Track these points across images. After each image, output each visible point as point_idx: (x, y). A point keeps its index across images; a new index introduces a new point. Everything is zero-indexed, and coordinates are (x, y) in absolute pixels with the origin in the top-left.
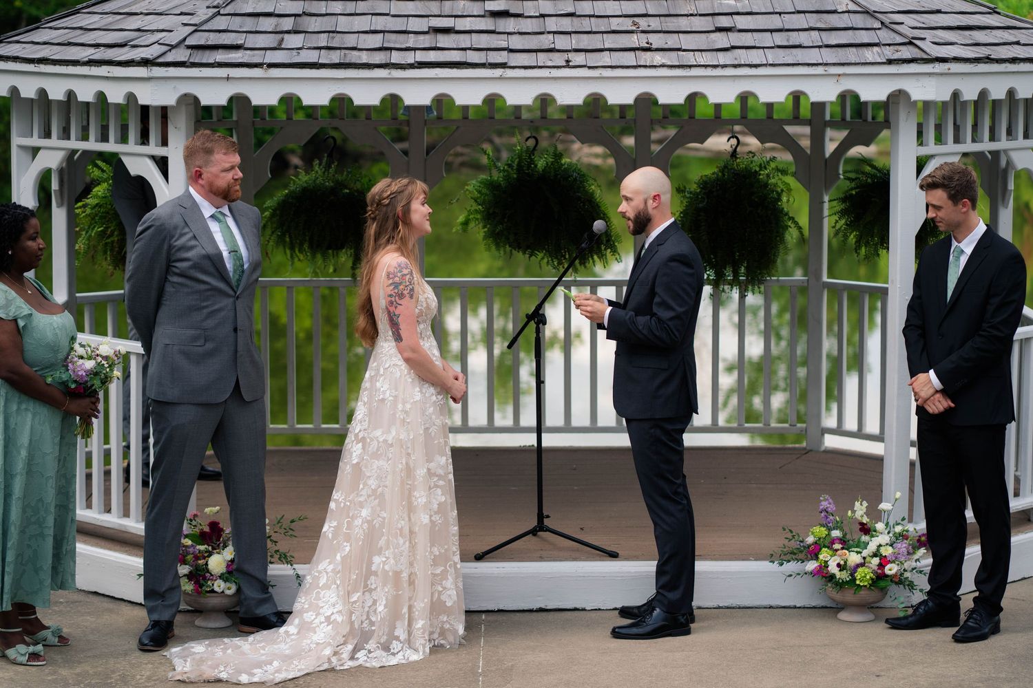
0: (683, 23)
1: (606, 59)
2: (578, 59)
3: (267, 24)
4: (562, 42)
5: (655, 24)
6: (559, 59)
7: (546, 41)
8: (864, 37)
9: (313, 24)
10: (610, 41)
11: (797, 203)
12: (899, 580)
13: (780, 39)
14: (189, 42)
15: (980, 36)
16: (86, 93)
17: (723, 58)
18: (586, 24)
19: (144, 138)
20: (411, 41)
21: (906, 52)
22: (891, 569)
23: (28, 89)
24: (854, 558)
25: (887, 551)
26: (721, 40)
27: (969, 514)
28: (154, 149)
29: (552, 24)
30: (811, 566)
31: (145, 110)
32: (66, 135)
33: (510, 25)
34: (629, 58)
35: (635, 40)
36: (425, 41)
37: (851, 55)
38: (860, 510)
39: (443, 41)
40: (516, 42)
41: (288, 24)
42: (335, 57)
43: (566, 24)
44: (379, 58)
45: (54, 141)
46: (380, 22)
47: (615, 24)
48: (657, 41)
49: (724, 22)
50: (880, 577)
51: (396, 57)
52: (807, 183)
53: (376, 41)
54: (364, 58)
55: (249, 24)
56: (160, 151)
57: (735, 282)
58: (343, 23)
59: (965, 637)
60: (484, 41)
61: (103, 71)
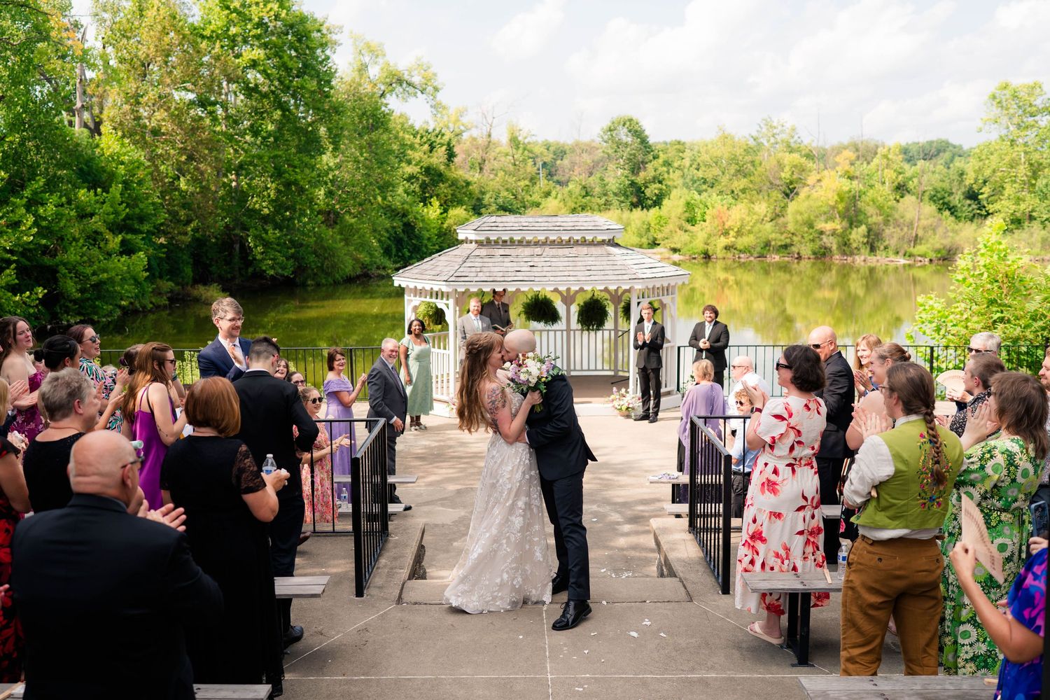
0: (578, 268)
1: (559, 279)
2: (552, 279)
3: (473, 269)
4: (548, 274)
5: (571, 268)
6: (547, 279)
7: (544, 274)
8: (624, 272)
9: (485, 269)
10: (560, 274)
11: (610, 310)
12: (633, 409)
13: (602, 273)
14: (455, 275)
15: (654, 270)
16: (428, 288)
17: (588, 278)
18: (553, 269)
19: (442, 299)
20: (510, 274)
21: (634, 277)
22: (630, 406)
23: (412, 286)
24: (621, 403)
25: (630, 402)
26: (588, 273)
27: (651, 392)
28: (445, 300)
29: (545, 269)
30: (611, 405)
31: (442, 293)
32: (420, 297)
33: (534, 269)
34: (565, 278)
35: (566, 273)
36: (513, 274)
37: (620, 277)
38: (623, 390)
39: (518, 274)
40: (536, 274)
41: (478, 270)
42: (491, 279)
43: (549, 269)
44: (502, 279)
45: (418, 298)
46: (501, 269)
47: (561, 269)
48: (571, 273)
49: (588, 268)
50: (628, 408)
51: (506, 279)
52: (613, 303)
53: (501, 274)
54: (499, 279)
55: (469, 269)
56: (447, 302)
57: (593, 330)
58: (492, 269)
59: (651, 422)
60: (528, 274)
61: (433, 282)
